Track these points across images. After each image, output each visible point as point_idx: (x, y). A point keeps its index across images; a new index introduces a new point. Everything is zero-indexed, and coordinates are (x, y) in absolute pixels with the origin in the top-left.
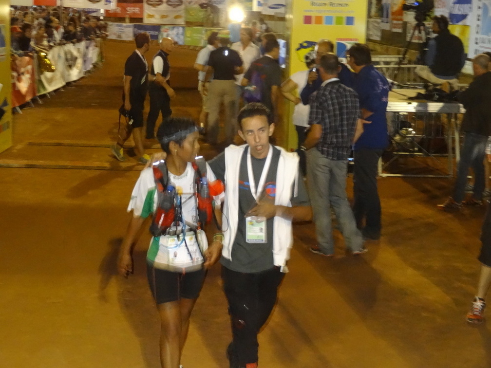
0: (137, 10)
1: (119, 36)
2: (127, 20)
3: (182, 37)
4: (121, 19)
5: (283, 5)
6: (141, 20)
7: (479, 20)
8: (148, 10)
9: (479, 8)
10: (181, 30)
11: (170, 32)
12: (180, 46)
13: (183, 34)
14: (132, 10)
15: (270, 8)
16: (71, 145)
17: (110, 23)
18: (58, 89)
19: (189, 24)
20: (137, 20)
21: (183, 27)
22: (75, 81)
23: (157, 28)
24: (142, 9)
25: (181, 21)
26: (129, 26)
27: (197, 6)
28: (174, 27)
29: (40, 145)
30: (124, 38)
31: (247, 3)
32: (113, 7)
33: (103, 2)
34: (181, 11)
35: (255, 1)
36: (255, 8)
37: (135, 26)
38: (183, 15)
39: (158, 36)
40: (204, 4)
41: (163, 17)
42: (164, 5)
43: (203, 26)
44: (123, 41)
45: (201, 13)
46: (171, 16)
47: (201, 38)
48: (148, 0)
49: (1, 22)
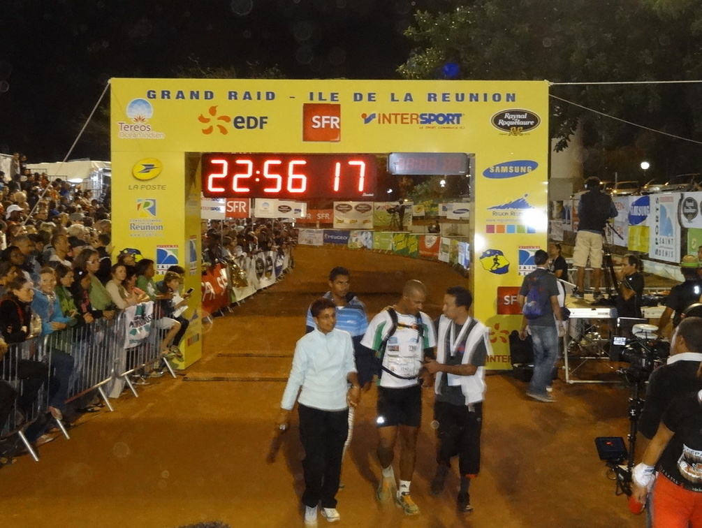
0: (327, 216)
1: (310, 242)
2: (318, 226)
3: (370, 242)
4: (312, 225)
5: (468, 211)
6: (331, 225)
7: (657, 221)
8: (337, 216)
9: (657, 209)
10: (369, 235)
11: (359, 237)
12: (369, 249)
13: (372, 238)
14: (323, 215)
15: (454, 212)
16: (259, 356)
17: (301, 229)
18: (249, 297)
19: (377, 228)
20: (327, 225)
21: (372, 232)
22: (265, 288)
23: (346, 233)
24: (331, 214)
25: (370, 226)
26: (320, 232)
27: (385, 210)
28: (362, 233)
29: (229, 356)
30: (315, 243)
31: (433, 208)
32: (303, 215)
33: (293, 211)
34: (369, 216)
35: (440, 206)
36: (441, 213)
37: (325, 232)
38: (371, 220)
39: (347, 240)
40: (391, 209)
41: (353, 222)
42: (353, 210)
43: (391, 230)
44: (313, 247)
45: (389, 218)
46: (360, 221)
47: (389, 242)
48: (338, 206)
49: (192, 237)
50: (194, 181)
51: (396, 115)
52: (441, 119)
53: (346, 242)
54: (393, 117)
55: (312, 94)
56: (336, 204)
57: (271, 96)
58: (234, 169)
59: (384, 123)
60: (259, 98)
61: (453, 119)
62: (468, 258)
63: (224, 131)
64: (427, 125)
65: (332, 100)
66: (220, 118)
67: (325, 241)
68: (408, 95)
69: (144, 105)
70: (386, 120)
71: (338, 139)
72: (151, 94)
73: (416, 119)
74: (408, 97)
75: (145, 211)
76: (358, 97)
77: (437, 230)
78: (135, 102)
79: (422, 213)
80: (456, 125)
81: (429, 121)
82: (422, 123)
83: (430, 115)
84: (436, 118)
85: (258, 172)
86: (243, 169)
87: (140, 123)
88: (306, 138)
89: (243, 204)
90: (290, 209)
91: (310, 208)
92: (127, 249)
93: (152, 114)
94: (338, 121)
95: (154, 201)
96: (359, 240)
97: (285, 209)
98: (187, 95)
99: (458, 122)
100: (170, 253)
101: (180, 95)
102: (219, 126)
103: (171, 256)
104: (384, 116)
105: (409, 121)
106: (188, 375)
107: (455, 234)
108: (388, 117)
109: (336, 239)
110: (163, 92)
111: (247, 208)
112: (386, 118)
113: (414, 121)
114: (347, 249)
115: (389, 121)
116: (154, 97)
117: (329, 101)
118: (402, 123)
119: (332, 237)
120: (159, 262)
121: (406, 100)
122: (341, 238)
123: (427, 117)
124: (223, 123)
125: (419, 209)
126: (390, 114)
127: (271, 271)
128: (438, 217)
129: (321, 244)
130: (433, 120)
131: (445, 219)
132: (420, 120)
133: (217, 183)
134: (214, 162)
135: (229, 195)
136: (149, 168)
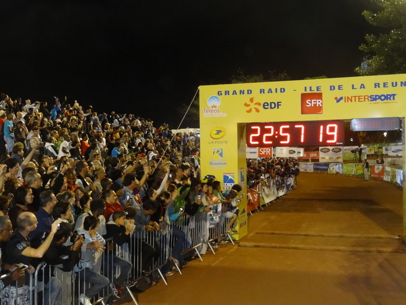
0: (315, 155)
1: (306, 170)
2: (310, 161)
3: (341, 169)
4: (307, 160)
5: (401, 150)
6: (318, 160)
8: (321, 155)
10: (341, 166)
11: (334, 167)
12: (341, 174)
13: (342, 168)
14: (313, 155)
15: (393, 152)
16: (279, 234)
17: (300, 162)
18: (272, 201)
19: (345, 162)
20: (315, 160)
21: (342, 164)
22: (281, 196)
23: (327, 164)
24: (318, 154)
25: (341, 160)
26: (311, 164)
27: (350, 151)
28: (336, 165)
29: (262, 233)
30: (308, 171)
31: (379, 150)
32: (302, 155)
33: (296, 153)
34: (340, 154)
35: (384, 148)
36: (384, 152)
37: (314, 164)
38: (342, 156)
39: (327, 169)
40: (353, 150)
41: (331, 158)
42: (331, 151)
43: (354, 163)
44: (308, 173)
45: (352, 156)
46: (335, 157)
47: (353, 169)
48: (322, 149)
49: (242, 169)
50: (242, 138)
51: (355, 97)
52: (383, 98)
53: (327, 170)
54: (353, 98)
55: (306, 88)
56: (320, 148)
57: (283, 90)
58: (264, 131)
59: (348, 102)
60: (276, 92)
61: (391, 97)
62: (402, 179)
63: (258, 111)
64: (374, 102)
65: (317, 90)
66: (255, 104)
67: (314, 169)
68: (363, 85)
69: (216, 99)
70: (349, 100)
71: (321, 112)
72: (219, 93)
73: (368, 99)
74: (363, 86)
75: (217, 155)
76: (332, 88)
77: (382, 162)
78: (211, 98)
79: (373, 152)
80: (392, 101)
81: (375, 99)
82: (371, 100)
83: (376, 96)
84: (380, 97)
85: (277, 133)
86: (269, 131)
87: (214, 109)
88: (303, 113)
89: (268, 150)
90: (294, 152)
91: (305, 151)
92: (208, 175)
93: (220, 104)
94: (321, 102)
95: (222, 149)
96: (334, 169)
97: (292, 152)
98: (238, 92)
99: (394, 99)
100: (230, 177)
101: (235, 92)
102: (255, 108)
103: (231, 179)
104: (348, 97)
105: (363, 100)
106: (241, 244)
107: (394, 165)
108: (350, 98)
109: (321, 168)
110: (226, 92)
111: (271, 152)
112: (349, 99)
113: (366, 100)
114: (327, 174)
115: (351, 101)
116: (221, 94)
117: (316, 91)
118: (359, 101)
119: (318, 167)
120: (225, 182)
121: (361, 88)
122: (324, 167)
123: (374, 97)
124: (257, 106)
125: (370, 150)
126: (351, 97)
127: (284, 187)
128: (383, 155)
129: (312, 171)
130: (378, 99)
131: (387, 156)
132: (370, 99)
133: (255, 139)
134: (253, 127)
135: (261, 145)
136: (219, 132)
